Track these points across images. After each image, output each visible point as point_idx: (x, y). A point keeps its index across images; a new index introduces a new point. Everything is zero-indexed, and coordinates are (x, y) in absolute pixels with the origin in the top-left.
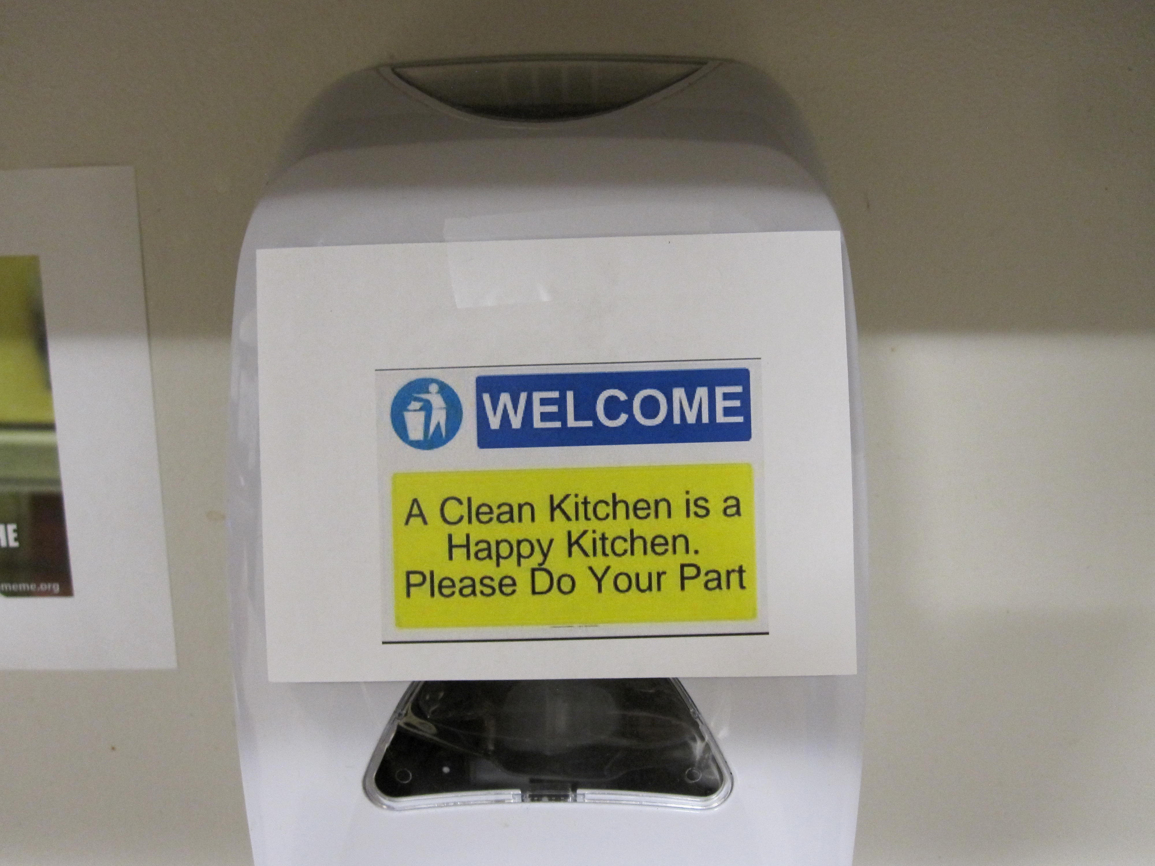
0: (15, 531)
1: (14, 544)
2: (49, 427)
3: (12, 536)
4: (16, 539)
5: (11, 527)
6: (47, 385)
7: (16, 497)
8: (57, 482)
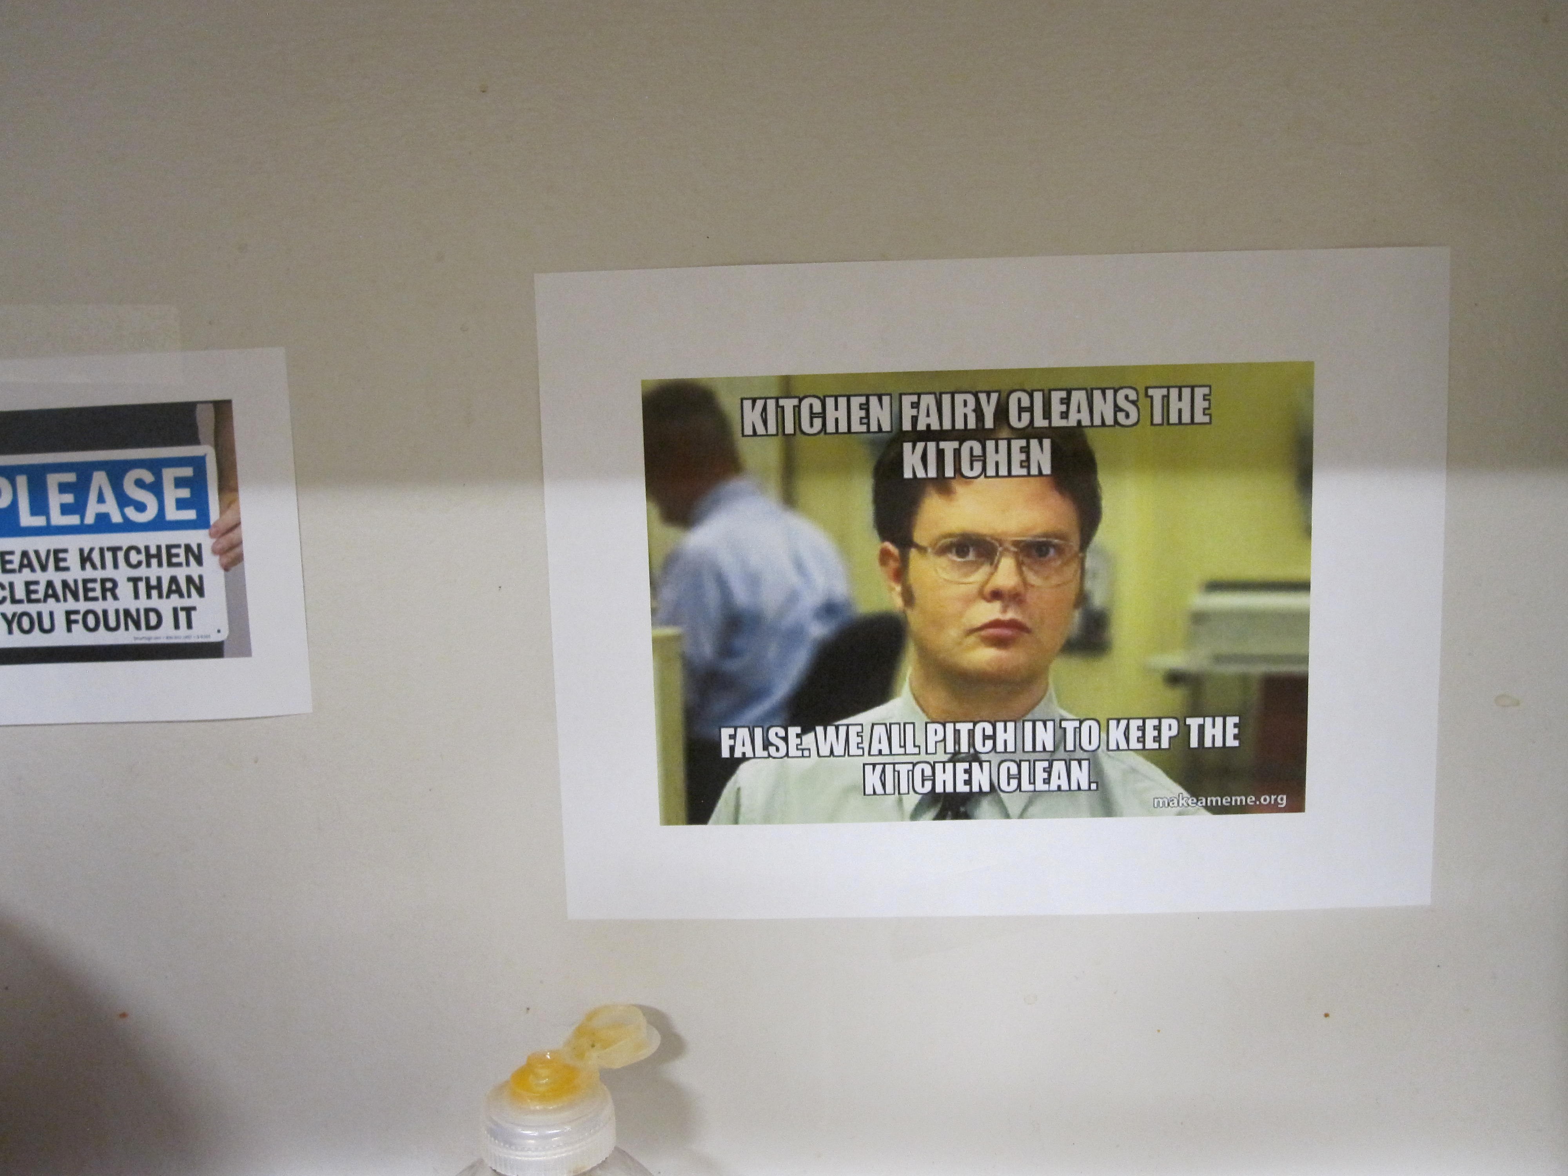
0: (1235, 725)
1: (1232, 743)
2: (1303, 586)
3: (1231, 731)
4: (1236, 737)
5: (1232, 720)
6: (1307, 531)
7: (1244, 679)
8: (1304, 659)
